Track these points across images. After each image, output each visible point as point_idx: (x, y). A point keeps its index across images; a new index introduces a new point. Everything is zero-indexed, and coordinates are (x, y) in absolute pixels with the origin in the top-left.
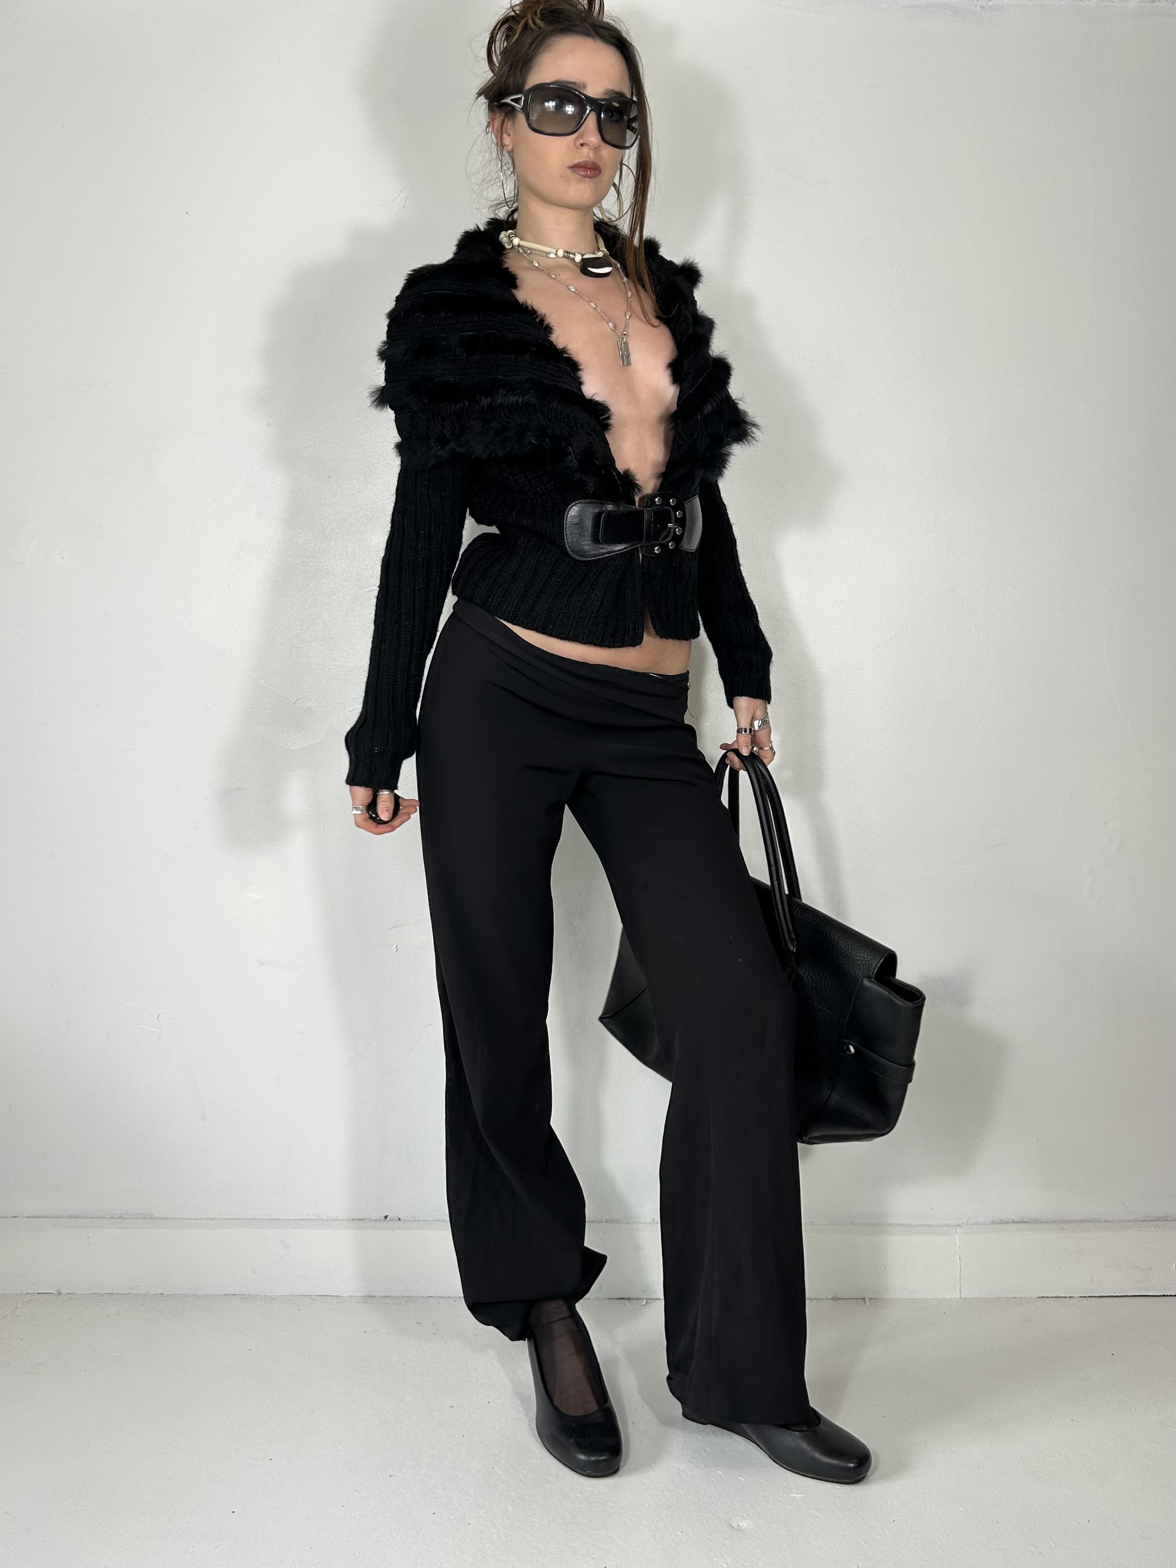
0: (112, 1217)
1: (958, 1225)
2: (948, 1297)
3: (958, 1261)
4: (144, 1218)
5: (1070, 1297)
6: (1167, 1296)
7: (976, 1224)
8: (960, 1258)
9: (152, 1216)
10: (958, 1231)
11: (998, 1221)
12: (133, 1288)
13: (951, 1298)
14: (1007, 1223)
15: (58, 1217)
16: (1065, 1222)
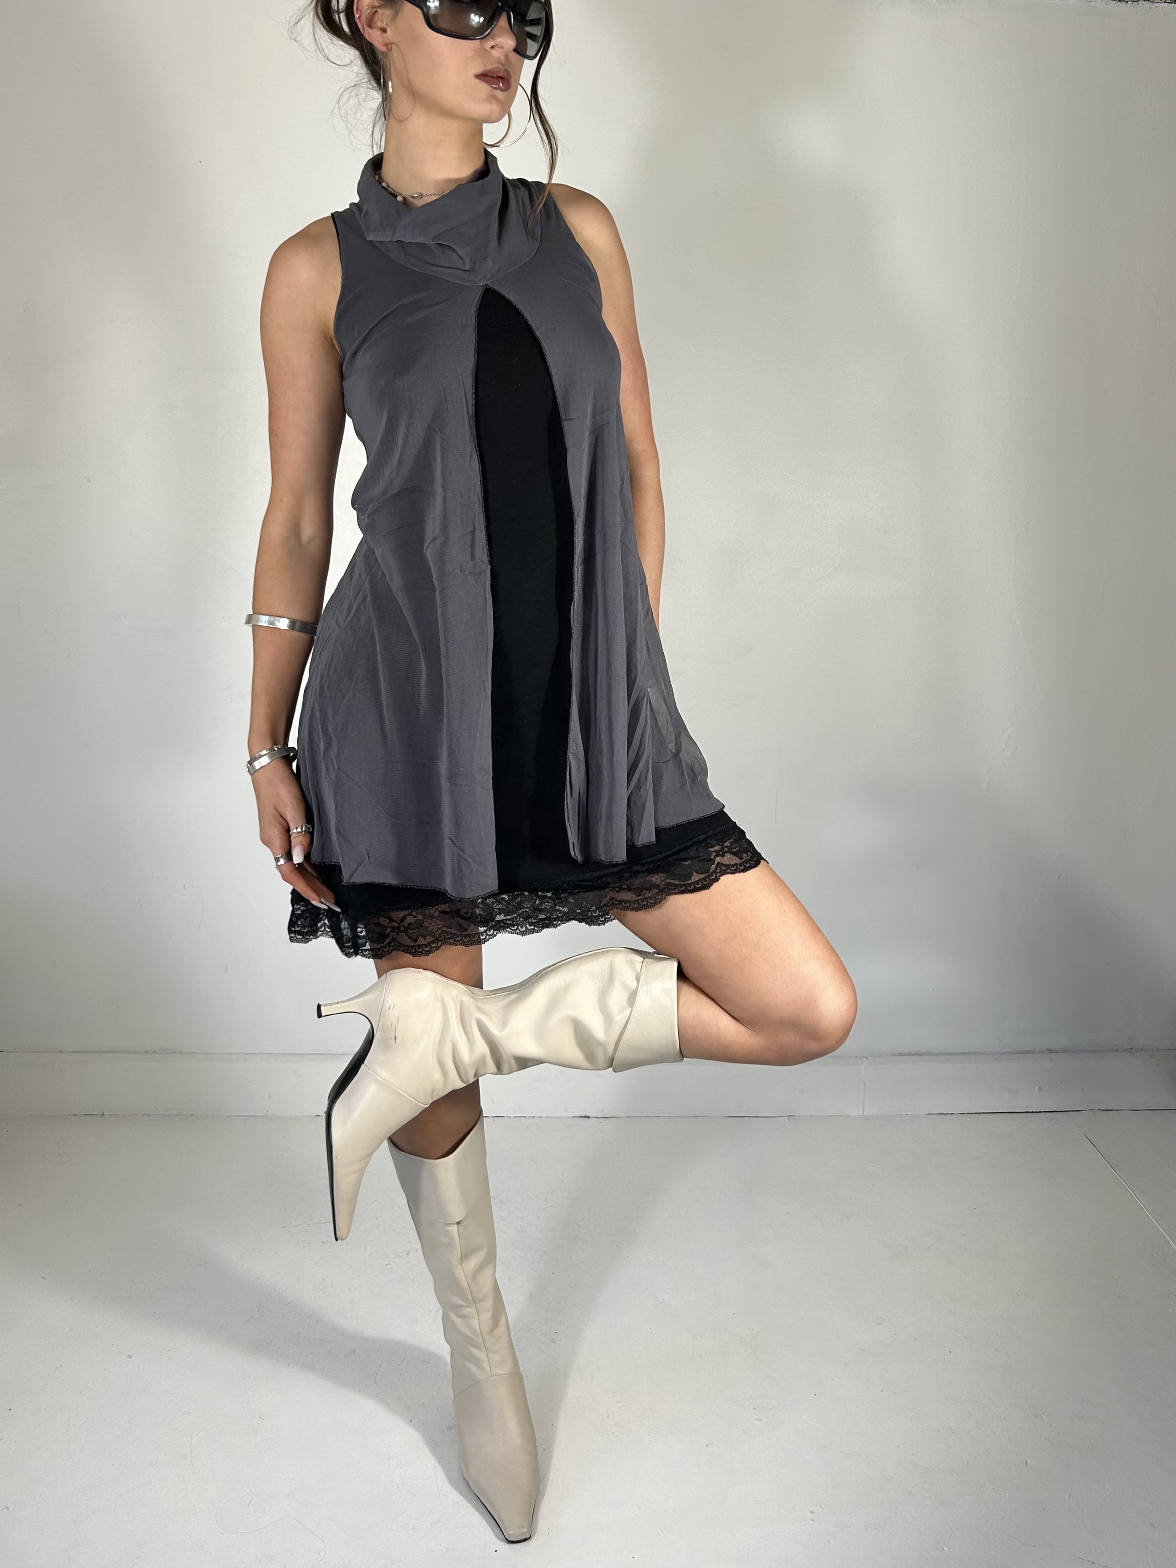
0: (147, 1052)
1: (864, 1057)
2: (853, 1114)
3: (863, 1085)
4: (175, 1052)
5: (952, 1114)
6: (1030, 1112)
7: (880, 1056)
8: (864, 1084)
9: (181, 1051)
10: (864, 1062)
11: (897, 1054)
12: (166, 1111)
13: (855, 1115)
14: (906, 1055)
15: (98, 1052)
16: (953, 1054)
